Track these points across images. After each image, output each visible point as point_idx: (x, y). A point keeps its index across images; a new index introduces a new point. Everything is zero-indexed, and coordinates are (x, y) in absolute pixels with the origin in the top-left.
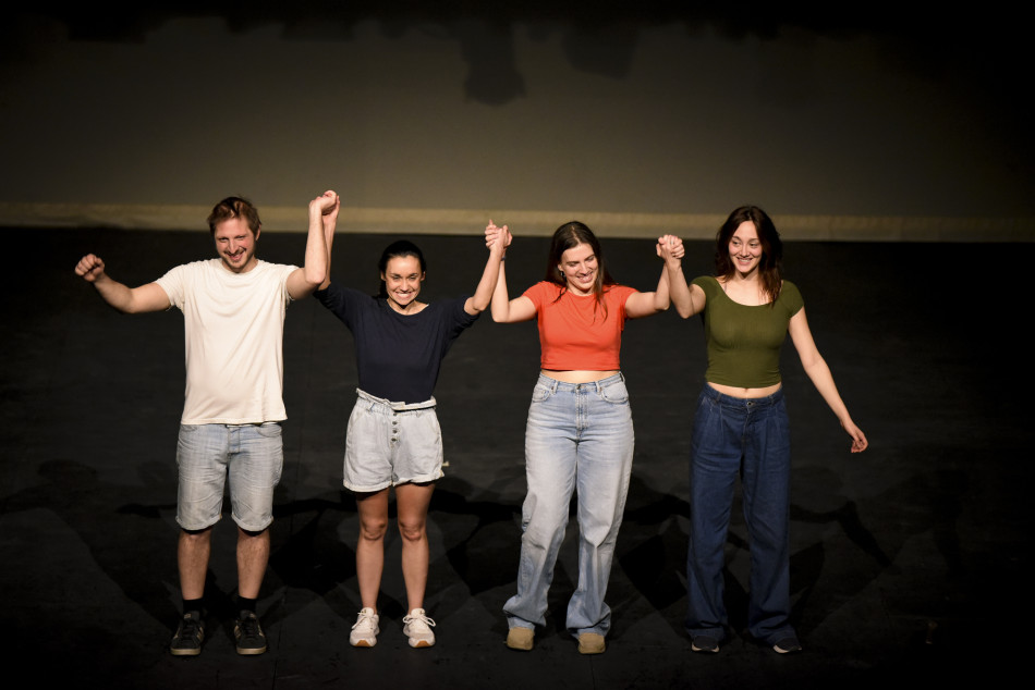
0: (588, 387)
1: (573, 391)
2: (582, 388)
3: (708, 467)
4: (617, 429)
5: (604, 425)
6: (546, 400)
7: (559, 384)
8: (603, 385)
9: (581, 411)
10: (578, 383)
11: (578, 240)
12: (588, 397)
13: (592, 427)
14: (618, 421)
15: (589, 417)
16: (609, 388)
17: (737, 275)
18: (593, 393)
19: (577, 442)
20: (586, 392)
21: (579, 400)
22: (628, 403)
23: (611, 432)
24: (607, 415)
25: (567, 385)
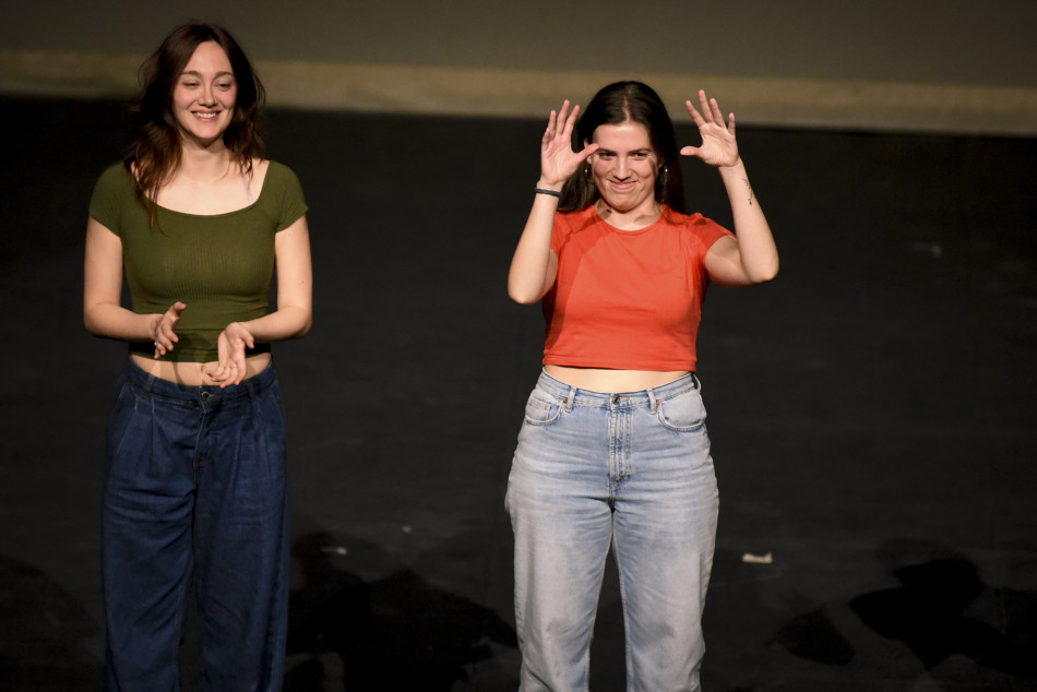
0: (633, 400)
1: (605, 407)
2: (623, 401)
3: (129, 513)
4: (686, 478)
5: (661, 471)
6: (551, 424)
7: (578, 393)
8: (661, 397)
9: (619, 444)
10: (614, 391)
11: (627, 113)
12: (632, 418)
13: (639, 474)
14: (685, 463)
15: (635, 455)
16: (674, 402)
17: (190, 153)
18: (642, 411)
19: (611, 503)
20: (628, 409)
21: (615, 424)
22: (704, 430)
23: (675, 484)
24: (666, 452)
25: (592, 394)
